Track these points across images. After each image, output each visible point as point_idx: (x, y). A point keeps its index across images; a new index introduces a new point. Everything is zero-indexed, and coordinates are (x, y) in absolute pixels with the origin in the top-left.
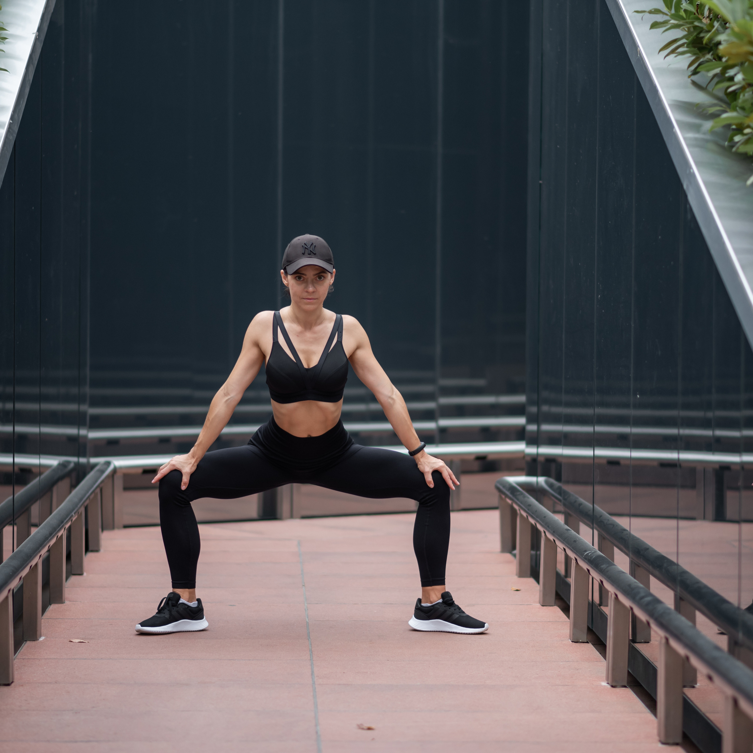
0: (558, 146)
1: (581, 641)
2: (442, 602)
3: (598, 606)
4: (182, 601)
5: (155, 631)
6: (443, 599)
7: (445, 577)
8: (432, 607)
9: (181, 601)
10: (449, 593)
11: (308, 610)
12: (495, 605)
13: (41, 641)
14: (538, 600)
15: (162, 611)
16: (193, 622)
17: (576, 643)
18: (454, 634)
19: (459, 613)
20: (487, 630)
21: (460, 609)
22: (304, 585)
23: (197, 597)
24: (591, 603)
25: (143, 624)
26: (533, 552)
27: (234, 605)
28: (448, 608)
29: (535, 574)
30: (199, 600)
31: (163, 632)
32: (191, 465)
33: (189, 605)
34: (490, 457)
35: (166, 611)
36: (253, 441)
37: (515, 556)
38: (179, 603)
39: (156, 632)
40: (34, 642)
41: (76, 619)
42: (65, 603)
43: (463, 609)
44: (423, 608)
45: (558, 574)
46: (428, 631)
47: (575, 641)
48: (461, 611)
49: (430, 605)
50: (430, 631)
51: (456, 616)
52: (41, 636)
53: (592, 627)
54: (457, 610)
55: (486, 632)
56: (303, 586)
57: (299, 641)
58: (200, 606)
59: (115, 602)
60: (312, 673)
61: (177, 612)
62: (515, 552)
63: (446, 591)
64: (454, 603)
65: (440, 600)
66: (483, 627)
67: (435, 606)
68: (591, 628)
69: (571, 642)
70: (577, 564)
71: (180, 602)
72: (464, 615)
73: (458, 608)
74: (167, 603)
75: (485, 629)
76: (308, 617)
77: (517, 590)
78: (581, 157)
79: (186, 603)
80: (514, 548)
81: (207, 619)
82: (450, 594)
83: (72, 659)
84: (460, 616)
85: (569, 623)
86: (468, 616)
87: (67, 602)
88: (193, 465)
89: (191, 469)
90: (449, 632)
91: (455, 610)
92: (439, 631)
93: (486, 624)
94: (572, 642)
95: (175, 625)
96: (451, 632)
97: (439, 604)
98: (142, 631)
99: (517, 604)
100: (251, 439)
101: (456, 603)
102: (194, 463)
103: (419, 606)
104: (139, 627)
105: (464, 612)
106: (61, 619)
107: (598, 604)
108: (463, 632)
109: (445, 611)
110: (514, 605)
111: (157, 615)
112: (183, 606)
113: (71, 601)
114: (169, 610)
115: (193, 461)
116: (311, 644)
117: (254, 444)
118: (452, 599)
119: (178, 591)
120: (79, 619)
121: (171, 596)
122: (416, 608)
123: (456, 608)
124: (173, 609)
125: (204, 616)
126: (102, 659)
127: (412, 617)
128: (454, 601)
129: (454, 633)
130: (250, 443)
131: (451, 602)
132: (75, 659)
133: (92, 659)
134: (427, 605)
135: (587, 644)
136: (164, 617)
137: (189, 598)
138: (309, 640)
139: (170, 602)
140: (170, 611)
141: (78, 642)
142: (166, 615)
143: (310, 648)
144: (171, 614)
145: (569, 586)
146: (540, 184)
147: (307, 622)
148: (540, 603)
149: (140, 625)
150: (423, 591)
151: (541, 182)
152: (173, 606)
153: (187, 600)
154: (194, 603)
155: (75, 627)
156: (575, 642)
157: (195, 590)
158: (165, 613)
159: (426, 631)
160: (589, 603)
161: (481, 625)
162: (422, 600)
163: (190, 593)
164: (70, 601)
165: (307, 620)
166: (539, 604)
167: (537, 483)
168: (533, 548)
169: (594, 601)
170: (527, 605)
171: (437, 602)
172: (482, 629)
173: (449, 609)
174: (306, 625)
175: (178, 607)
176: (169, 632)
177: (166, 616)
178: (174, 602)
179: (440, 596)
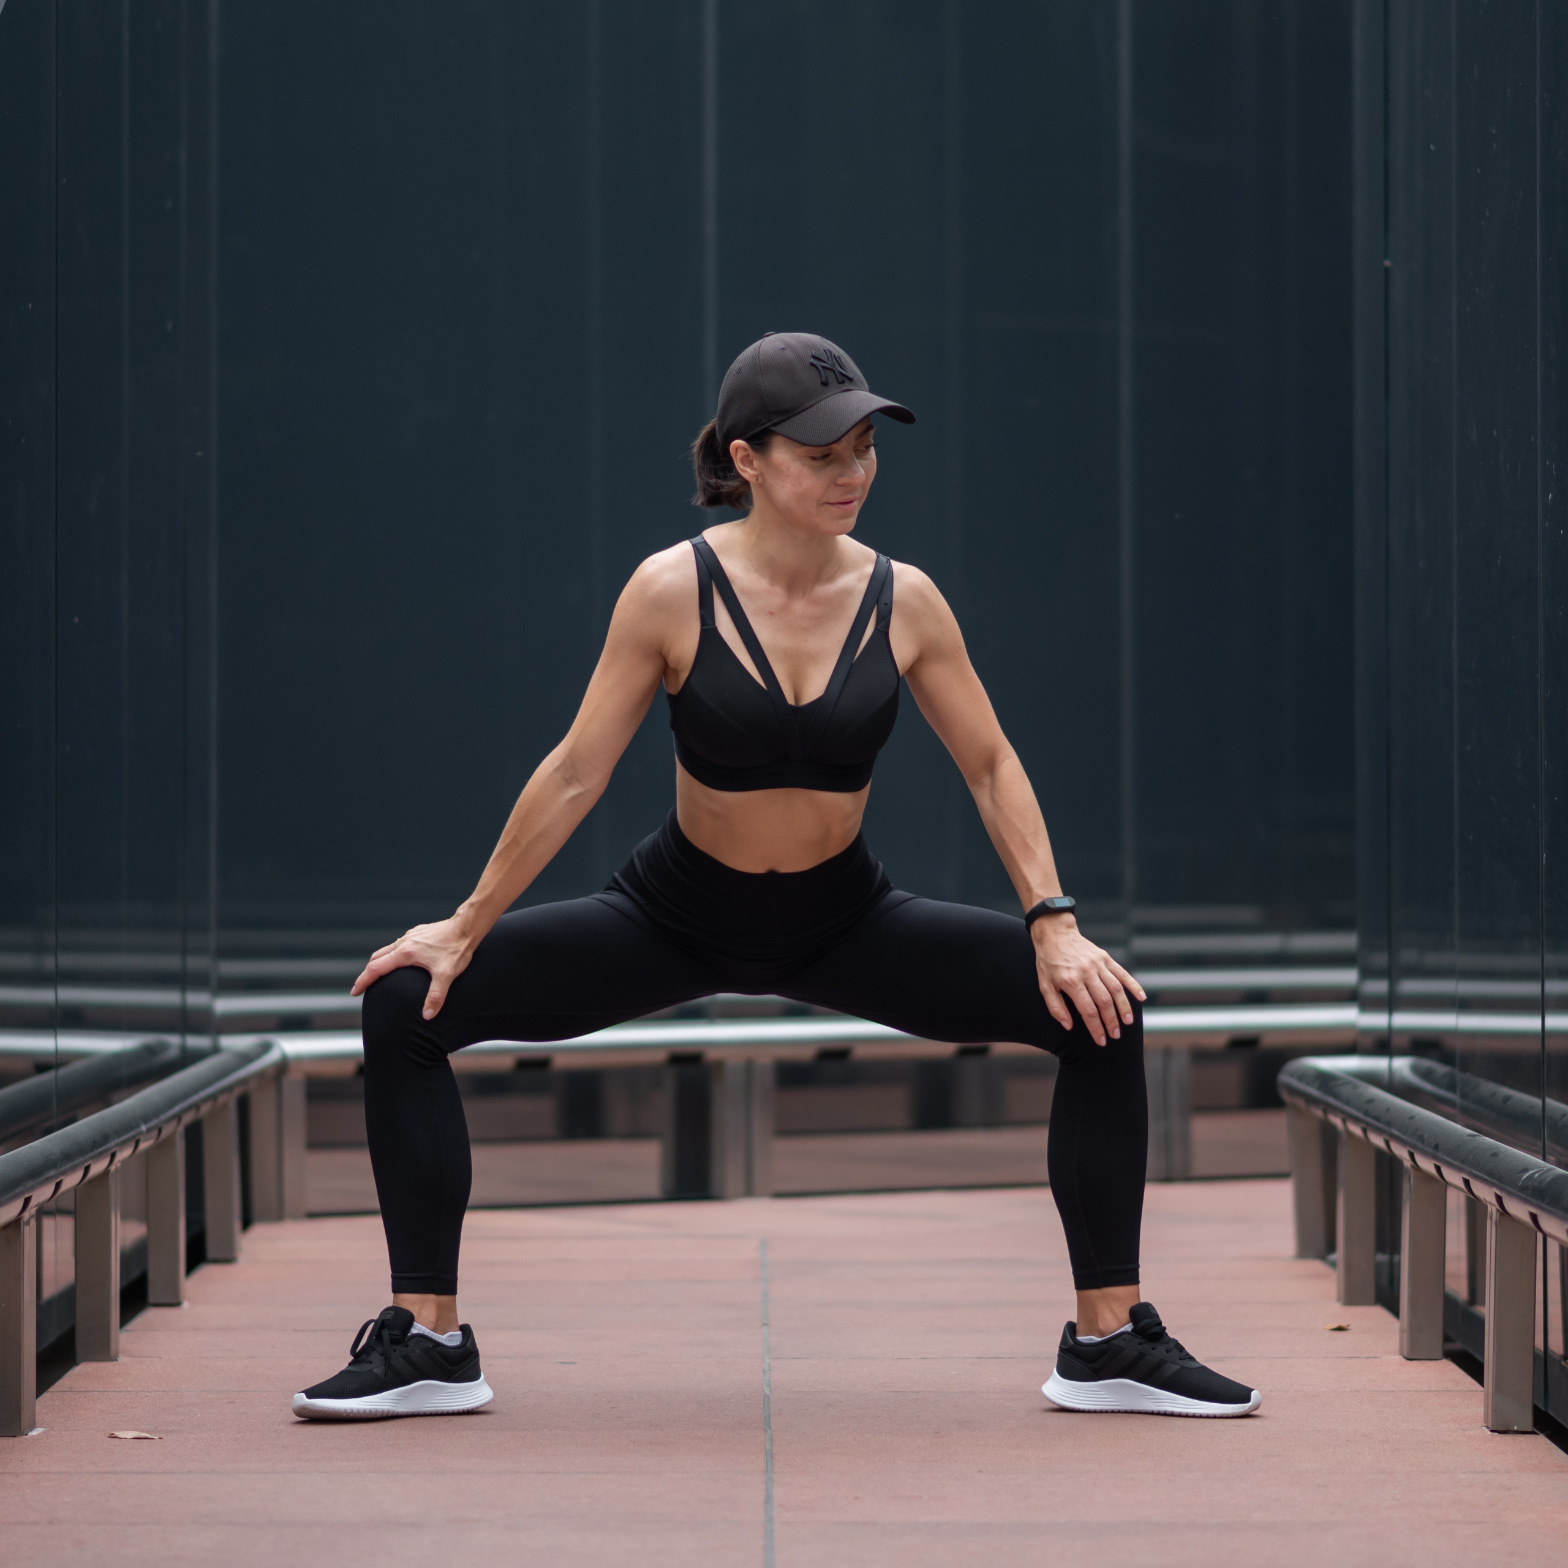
0: (1432, 147)
1: (1515, 1428)
2: (1133, 1330)
3: (1560, 1361)
4: (418, 1328)
5: (346, 1410)
6: (1134, 1324)
7: (1140, 1262)
8: (1105, 1346)
9: (415, 1328)
10: (1150, 1307)
11: (770, 1371)
12: (1280, 1358)
13: (34, 1436)
14: (1397, 1348)
15: (362, 1356)
16: (452, 1388)
17: (1501, 1435)
18: (1167, 1417)
19: (1180, 1359)
20: (1257, 1408)
21: (1181, 1349)
22: (765, 1322)
23: (460, 1323)
24: (1542, 1355)
25: (312, 1393)
26: (1383, 1258)
27: (572, 1363)
28: (1148, 1346)
29: (1388, 1300)
30: (466, 1330)
31: (368, 1411)
32: (458, 956)
33: (437, 1339)
34: (1268, 1042)
35: (375, 1357)
36: (620, 880)
37: (1333, 1264)
38: (409, 1334)
39: (349, 1411)
40: (11, 1438)
41: (140, 1392)
42: (116, 1360)
43: (1190, 1349)
44: (1084, 1348)
45: (1449, 1301)
46: (1095, 1412)
47: (1499, 1429)
48: (1183, 1354)
49: (1100, 1339)
50: (1101, 1412)
51: (1172, 1368)
52: (33, 1426)
53: (1546, 1406)
54: (1175, 1352)
55: (1254, 1413)
56: (765, 1324)
57: (738, 1434)
58: (468, 1345)
59: (253, 1357)
60: (768, 1499)
61: (406, 1358)
62: (1333, 1257)
63: (1142, 1300)
64: (1166, 1334)
65: (1127, 1326)
66: (1247, 1399)
67: (1114, 1342)
68: (1543, 1408)
69: (1490, 1433)
70: (1501, 1214)
71: (414, 1331)
72: (1194, 1365)
73: (1175, 1346)
74: (377, 1335)
75: (1251, 1407)
76: (769, 1386)
77: (1340, 1329)
78: (1494, 144)
79: (430, 1336)
80: (1331, 1247)
81: (488, 1381)
82: (1154, 1308)
83: (109, 1473)
84: (1183, 1368)
85: (1483, 1393)
86: (1204, 1369)
87: (122, 1359)
88: (463, 955)
89: (456, 965)
90: (1152, 1413)
91: (1168, 1352)
92: (1126, 1412)
93: (1253, 1393)
94: (1492, 1431)
95: (401, 1398)
96: (1159, 1414)
97: (1125, 1336)
98: (310, 1410)
99: (1339, 1357)
100: (616, 875)
101: (1171, 1333)
102: (466, 950)
103: (1072, 1342)
104: (302, 1399)
105: (1192, 1359)
106: (98, 1391)
107: (1561, 1356)
108: (1191, 1411)
109: (1142, 1356)
110: (1331, 1357)
111: (352, 1368)
112: (422, 1343)
113: (136, 1357)
114: (382, 1355)
115: (464, 944)
116: (771, 1441)
117: (622, 891)
118: (1160, 1323)
119: (410, 1301)
120: (147, 1392)
121: (389, 1317)
122: (1061, 1349)
123: (1172, 1346)
124: (395, 1351)
125: (482, 1373)
126: (190, 1472)
127: (1052, 1372)
128: (1165, 1328)
129: (1165, 1414)
130: (612, 885)
131: (1156, 1329)
132: (116, 1473)
133: (162, 1472)
134: (1091, 1339)
135: (1532, 1436)
136: (371, 1371)
137: (437, 1320)
138: (766, 1431)
139: (386, 1333)
140: (386, 1356)
141: (132, 1437)
142: (376, 1366)
143: (768, 1447)
144: (388, 1365)
145: (1480, 1322)
146: (1387, 270)
147: (765, 1394)
148: (1401, 1354)
149: (303, 1395)
150: (1081, 1302)
151: (1387, 263)
152: (395, 1342)
153: (432, 1326)
154: (451, 1336)
155: (132, 1408)
156: (1500, 1432)
157: (455, 1300)
158: (371, 1363)
159: (1089, 1412)
160: (1535, 1356)
161: (1240, 1394)
162: (1079, 1328)
163: (440, 1308)
164: (131, 1356)
165: (767, 1391)
166: (1401, 1356)
167: (1390, 1069)
168: (1380, 1247)
169: (1549, 1352)
170: (1366, 1357)
171: (1118, 1332)
172: (1244, 1407)
173: (1153, 1349)
174: (762, 1402)
175: (408, 1346)
176: (385, 1415)
177: (375, 1370)
178: (396, 1332)
179: (1125, 1315)
